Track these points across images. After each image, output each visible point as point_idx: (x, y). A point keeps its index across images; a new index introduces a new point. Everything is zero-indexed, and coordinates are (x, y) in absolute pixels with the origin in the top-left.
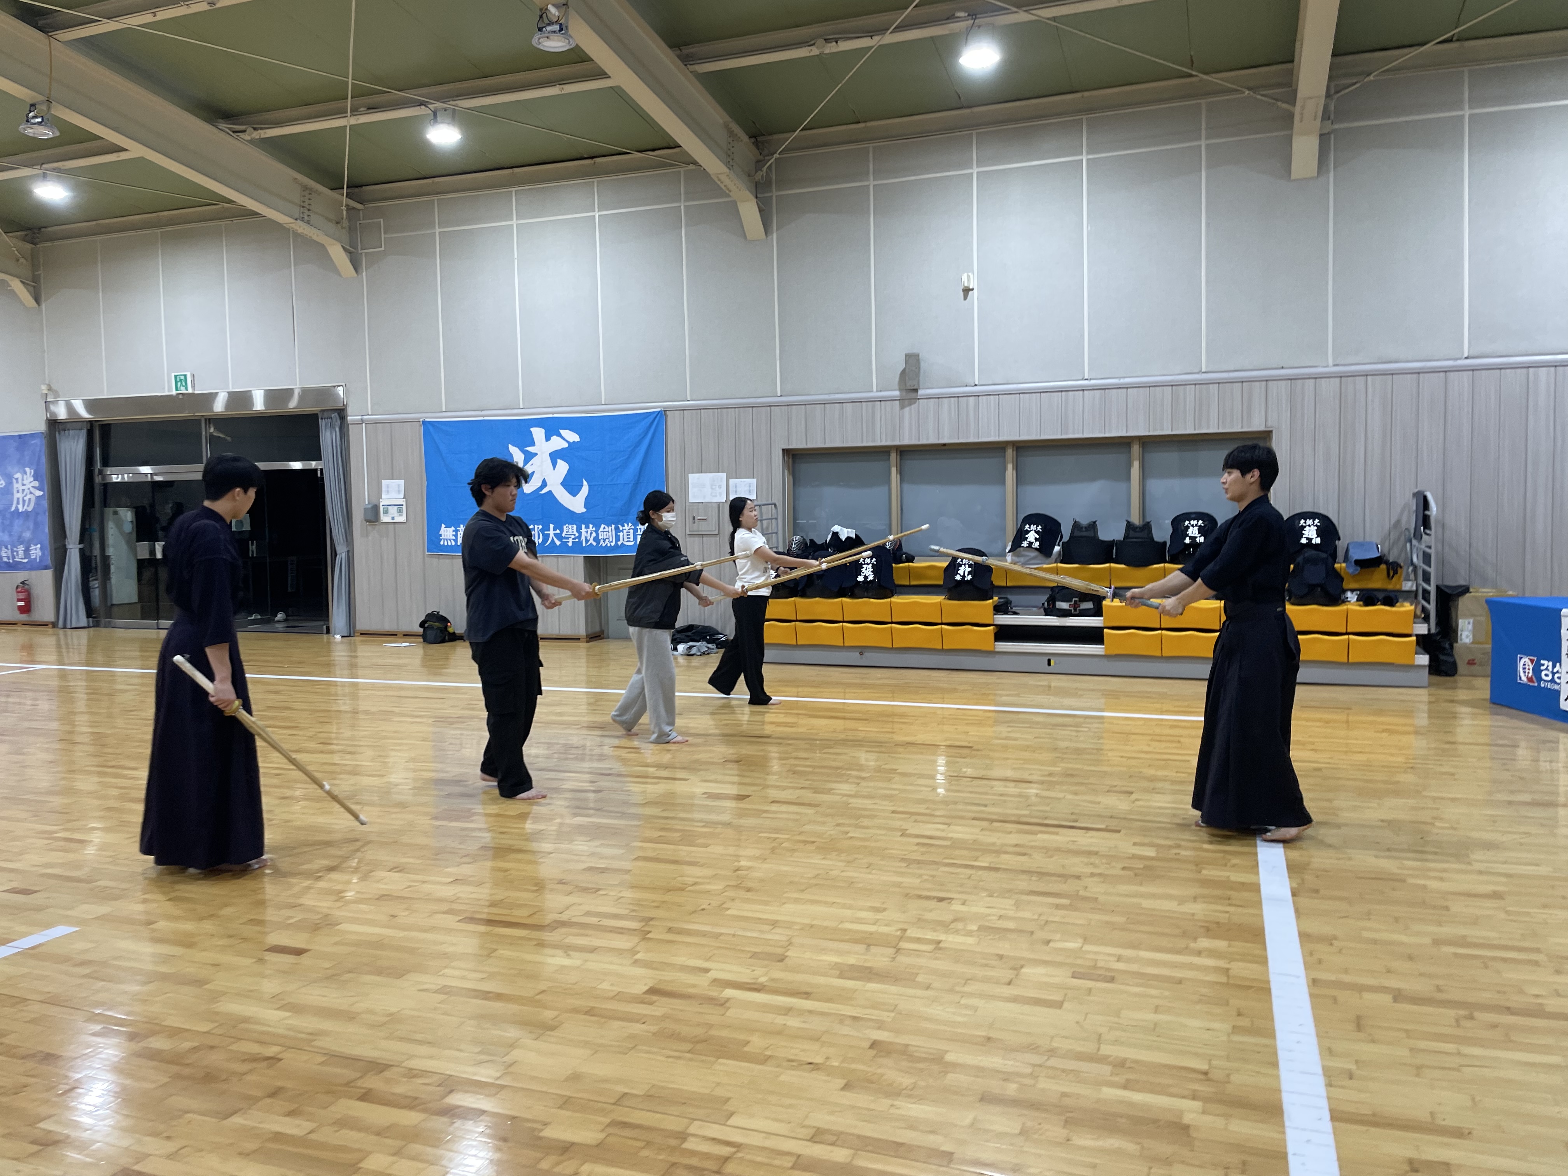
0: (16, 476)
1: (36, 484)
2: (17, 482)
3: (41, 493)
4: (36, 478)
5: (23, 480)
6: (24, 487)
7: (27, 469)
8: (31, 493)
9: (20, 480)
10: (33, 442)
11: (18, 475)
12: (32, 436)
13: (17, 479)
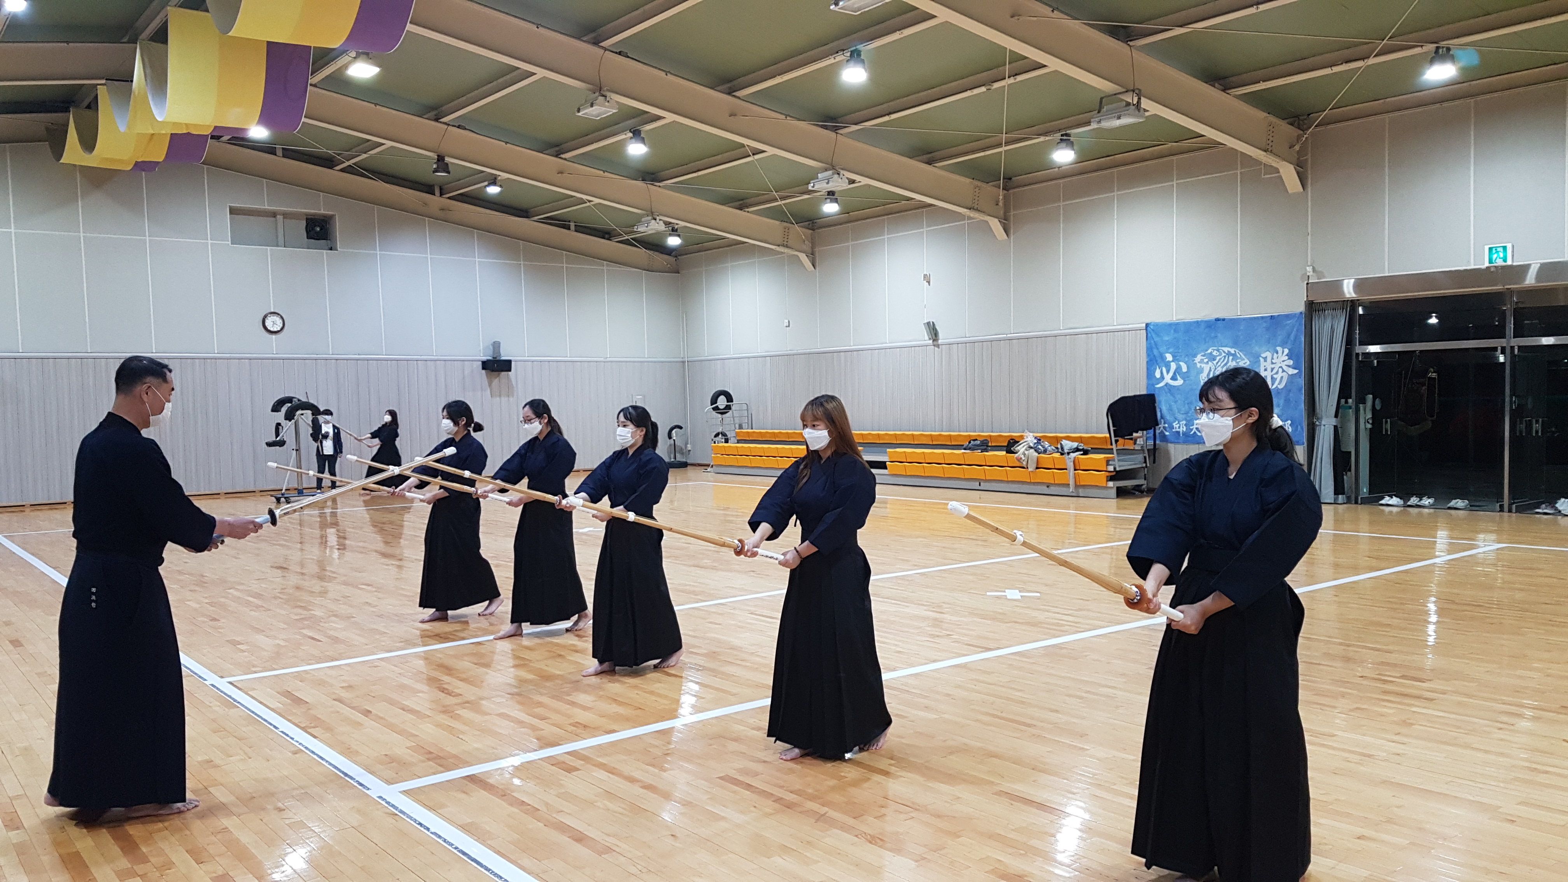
0: (1264, 355)
1: (1291, 362)
2: (1265, 361)
3: (1296, 371)
4: (1290, 356)
5: (1272, 359)
6: (1273, 366)
7: (1279, 349)
8: (1283, 371)
9: (1269, 359)
10: (1289, 322)
11: (1268, 354)
12: (1288, 317)
13: (1265, 359)
